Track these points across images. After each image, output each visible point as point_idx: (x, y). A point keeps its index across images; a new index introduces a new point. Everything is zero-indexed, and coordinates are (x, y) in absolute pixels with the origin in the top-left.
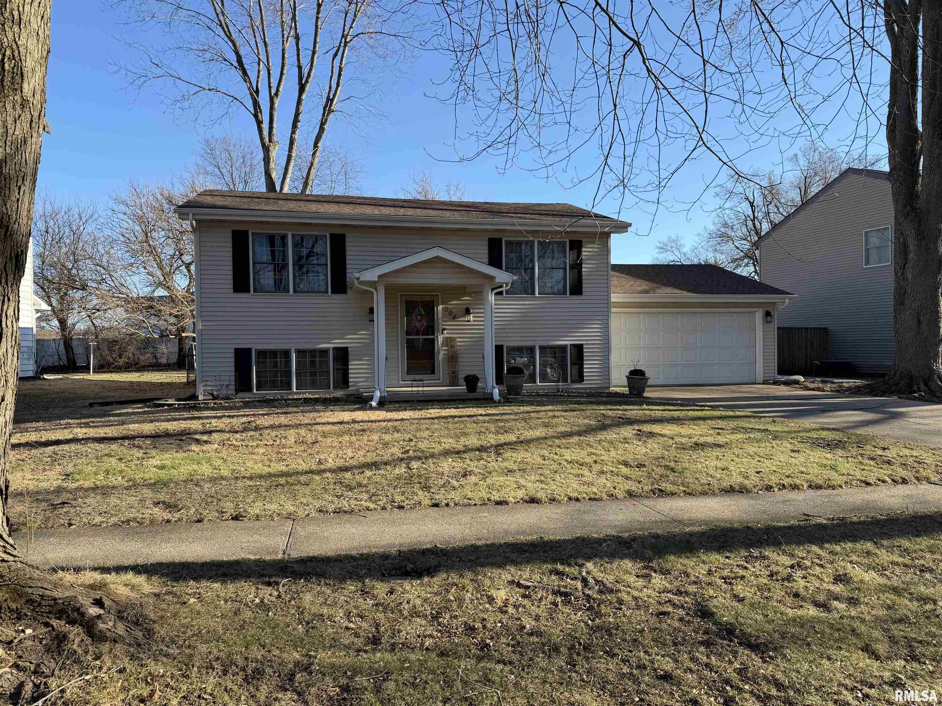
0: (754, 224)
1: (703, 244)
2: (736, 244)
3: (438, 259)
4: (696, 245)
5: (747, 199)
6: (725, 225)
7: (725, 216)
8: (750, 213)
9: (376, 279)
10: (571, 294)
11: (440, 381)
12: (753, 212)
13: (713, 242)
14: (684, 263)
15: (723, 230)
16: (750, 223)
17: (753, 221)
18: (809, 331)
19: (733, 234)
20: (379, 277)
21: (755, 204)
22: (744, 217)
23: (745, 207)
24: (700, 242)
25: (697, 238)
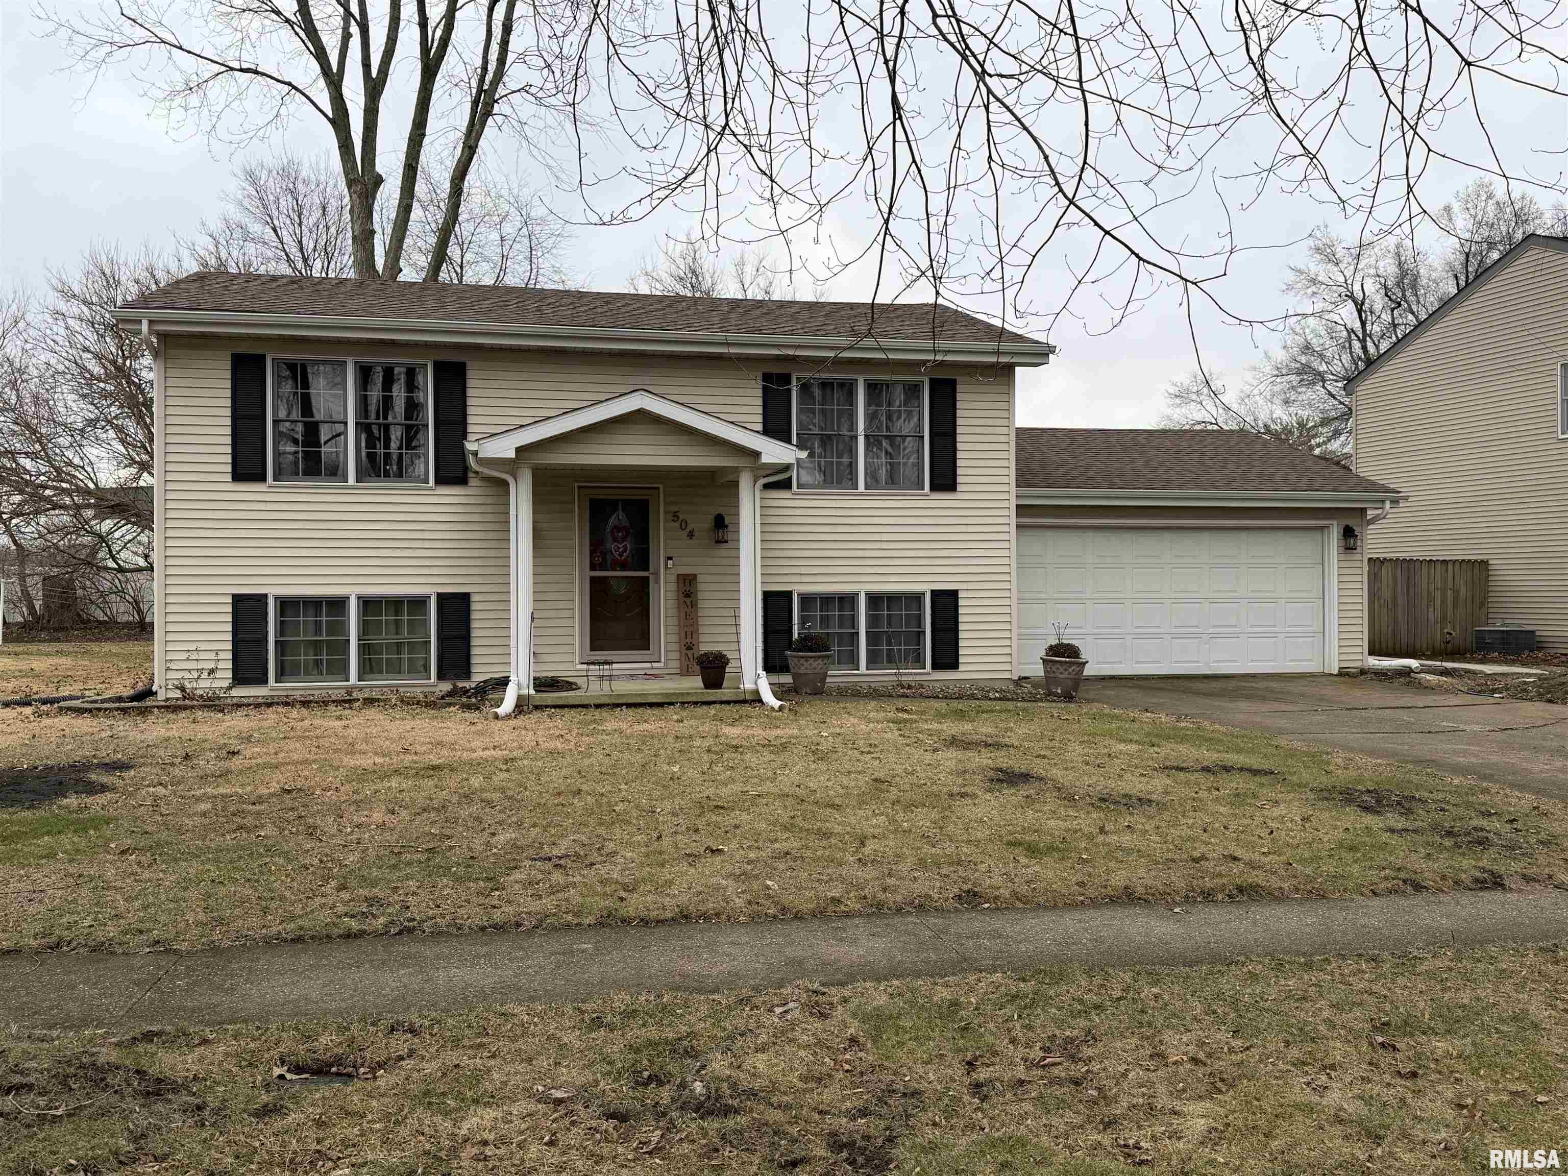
0: (1364, 348)
1: (1262, 387)
2: (1329, 387)
3: (641, 417)
4: (1248, 389)
5: (1352, 297)
6: (1307, 348)
7: (1307, 331)
8: (1357, 325)
9: (512, 454)
10: (934, 488)
11: (661, 665)
12: (1363, 323)
13: (1282, 383)
14: (1225, 427)
15: (1303, 359)
16: (1356, 345)
17: (1363, 342)
18: (1450, 566)
19: (1323, 368)
20: (518, 450)
21: (1366, 307)
22: (1345, 333)
23: (1348, 314)
24: (1255, 383)
25: (1249, 376)
